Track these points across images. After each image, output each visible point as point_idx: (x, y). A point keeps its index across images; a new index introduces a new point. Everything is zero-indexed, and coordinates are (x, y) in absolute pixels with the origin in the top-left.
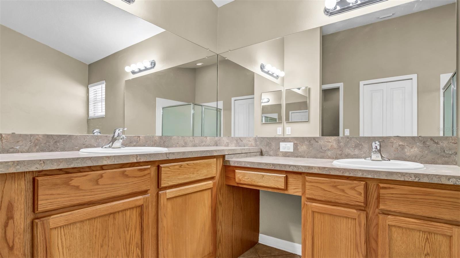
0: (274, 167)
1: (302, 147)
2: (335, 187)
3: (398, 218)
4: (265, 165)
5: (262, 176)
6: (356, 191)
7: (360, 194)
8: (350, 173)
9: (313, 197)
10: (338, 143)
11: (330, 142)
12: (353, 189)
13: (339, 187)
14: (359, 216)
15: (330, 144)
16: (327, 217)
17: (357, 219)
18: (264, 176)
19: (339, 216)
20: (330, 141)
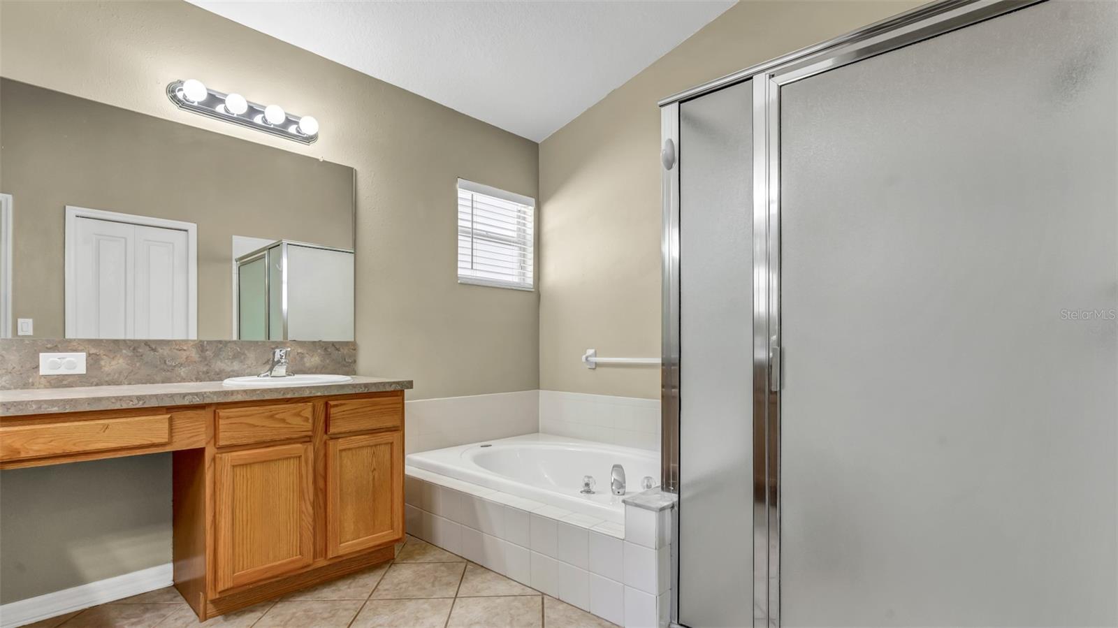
0: (141, 402)
1: (113, 363)
2: (272, 417)
3: (349, 438)
4: (113, 401)
5: (102, 427)
6: (302, 417)
7: (307, 419)
8: (294, 393)
9: (234, 442)
10: (202, 351)
11: (185, 350)
12: (298, 415)
13: (277, 416)
14: (306, 450)
15: (184, 354)
16: (257, 468)
17: (303, 456)
18: (110, 427)
19: (279, 460)
20: (185, 348)
